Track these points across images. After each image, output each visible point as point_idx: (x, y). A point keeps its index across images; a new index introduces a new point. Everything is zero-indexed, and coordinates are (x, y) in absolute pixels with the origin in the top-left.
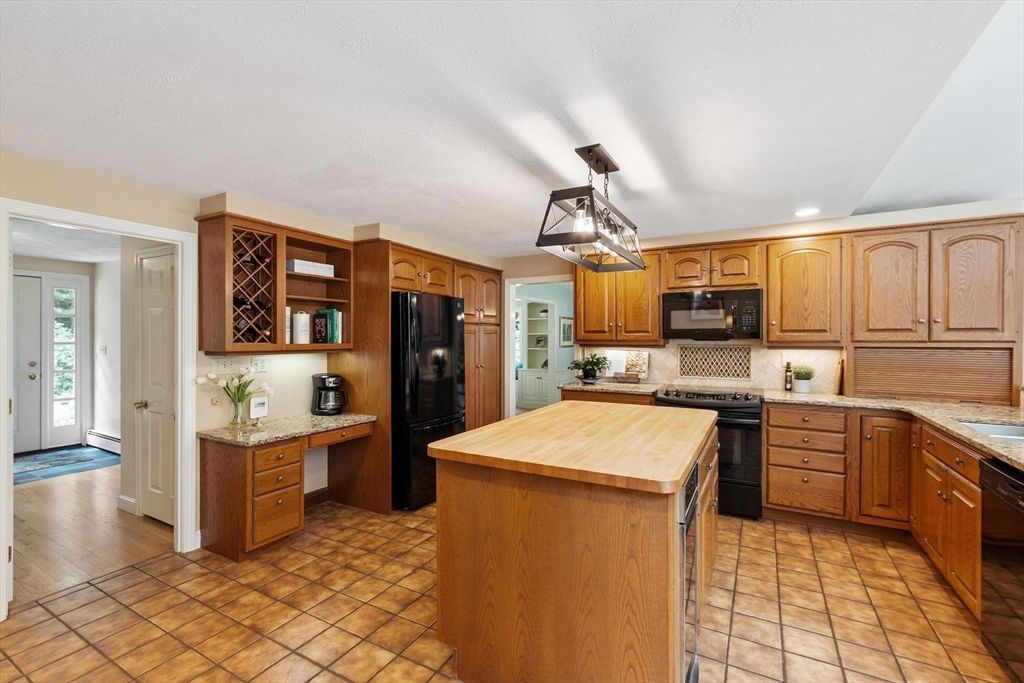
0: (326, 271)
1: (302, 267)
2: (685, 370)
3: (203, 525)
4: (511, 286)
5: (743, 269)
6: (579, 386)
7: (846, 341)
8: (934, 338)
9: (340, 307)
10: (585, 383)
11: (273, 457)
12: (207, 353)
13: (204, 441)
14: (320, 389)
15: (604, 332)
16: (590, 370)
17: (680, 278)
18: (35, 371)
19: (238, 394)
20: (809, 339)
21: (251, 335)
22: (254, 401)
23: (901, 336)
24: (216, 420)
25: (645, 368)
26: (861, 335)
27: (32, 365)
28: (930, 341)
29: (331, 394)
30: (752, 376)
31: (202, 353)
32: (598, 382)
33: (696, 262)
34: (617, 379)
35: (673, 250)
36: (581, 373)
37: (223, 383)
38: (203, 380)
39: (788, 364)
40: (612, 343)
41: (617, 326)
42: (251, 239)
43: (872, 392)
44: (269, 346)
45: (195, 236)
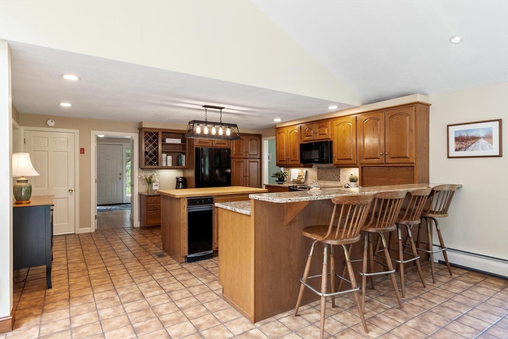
0: (178, 141)
1: (168, 141)
2: (319, 178)
3: (140, 221)
4: (265, 141)
5: (325, 131)
6: (277, 184)
7: (358, 164)
8: (386, 162)
9: (184, 153)
10: (279, 184)
11: (153, 200)
12: (141, 169)
13: (140, 195)
14: (177, 182)
15: (284, 161)
16: (281, 178)
18: (121, 176)
19: (150, 182)
20: (346, 163)
21: (151, 163)
22: (154, 184)
23: (375, 161)
24: (144, 189)
26: (363, 161)
27: (120, 174)
28: (386, 163)
29: (181, 184)
30: (341, 181)
31: (140, 169)
32: (285, 183)
33: (311, 129)
34: (293, 182)
35: (305, 124)
36: (277, 179)
37: (144, 178)
38: (139, 177)
40: (287, 166)
41: (288, 158)
42: (151, 134)
44: (156, 167)
45: (138, 134)
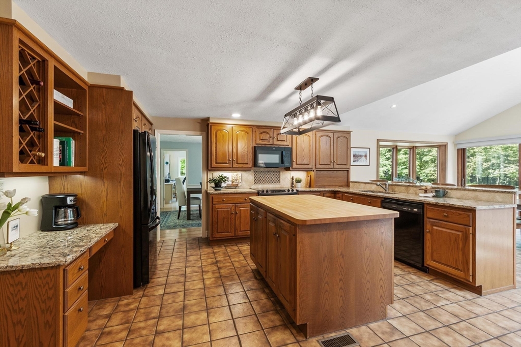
2: (257, 181)
5: (285, 139)
7: (314, 169)
8: (334, 167)
10: (216, 190)
15: (226, 163)
16: (218, 183)
17: (261, 140)
23: (327, 166)
25: (240, 181)
26: (318, 166)
30: (281, 183)
32: (222, 189)
33: (268, 133)
34: (228, 187)
35: (259, 127)
36: (214, 185)
39: (293, 177)
40: (230, 169)
41: (233, 160)
43: (320, 186)
